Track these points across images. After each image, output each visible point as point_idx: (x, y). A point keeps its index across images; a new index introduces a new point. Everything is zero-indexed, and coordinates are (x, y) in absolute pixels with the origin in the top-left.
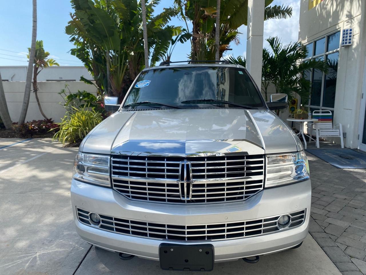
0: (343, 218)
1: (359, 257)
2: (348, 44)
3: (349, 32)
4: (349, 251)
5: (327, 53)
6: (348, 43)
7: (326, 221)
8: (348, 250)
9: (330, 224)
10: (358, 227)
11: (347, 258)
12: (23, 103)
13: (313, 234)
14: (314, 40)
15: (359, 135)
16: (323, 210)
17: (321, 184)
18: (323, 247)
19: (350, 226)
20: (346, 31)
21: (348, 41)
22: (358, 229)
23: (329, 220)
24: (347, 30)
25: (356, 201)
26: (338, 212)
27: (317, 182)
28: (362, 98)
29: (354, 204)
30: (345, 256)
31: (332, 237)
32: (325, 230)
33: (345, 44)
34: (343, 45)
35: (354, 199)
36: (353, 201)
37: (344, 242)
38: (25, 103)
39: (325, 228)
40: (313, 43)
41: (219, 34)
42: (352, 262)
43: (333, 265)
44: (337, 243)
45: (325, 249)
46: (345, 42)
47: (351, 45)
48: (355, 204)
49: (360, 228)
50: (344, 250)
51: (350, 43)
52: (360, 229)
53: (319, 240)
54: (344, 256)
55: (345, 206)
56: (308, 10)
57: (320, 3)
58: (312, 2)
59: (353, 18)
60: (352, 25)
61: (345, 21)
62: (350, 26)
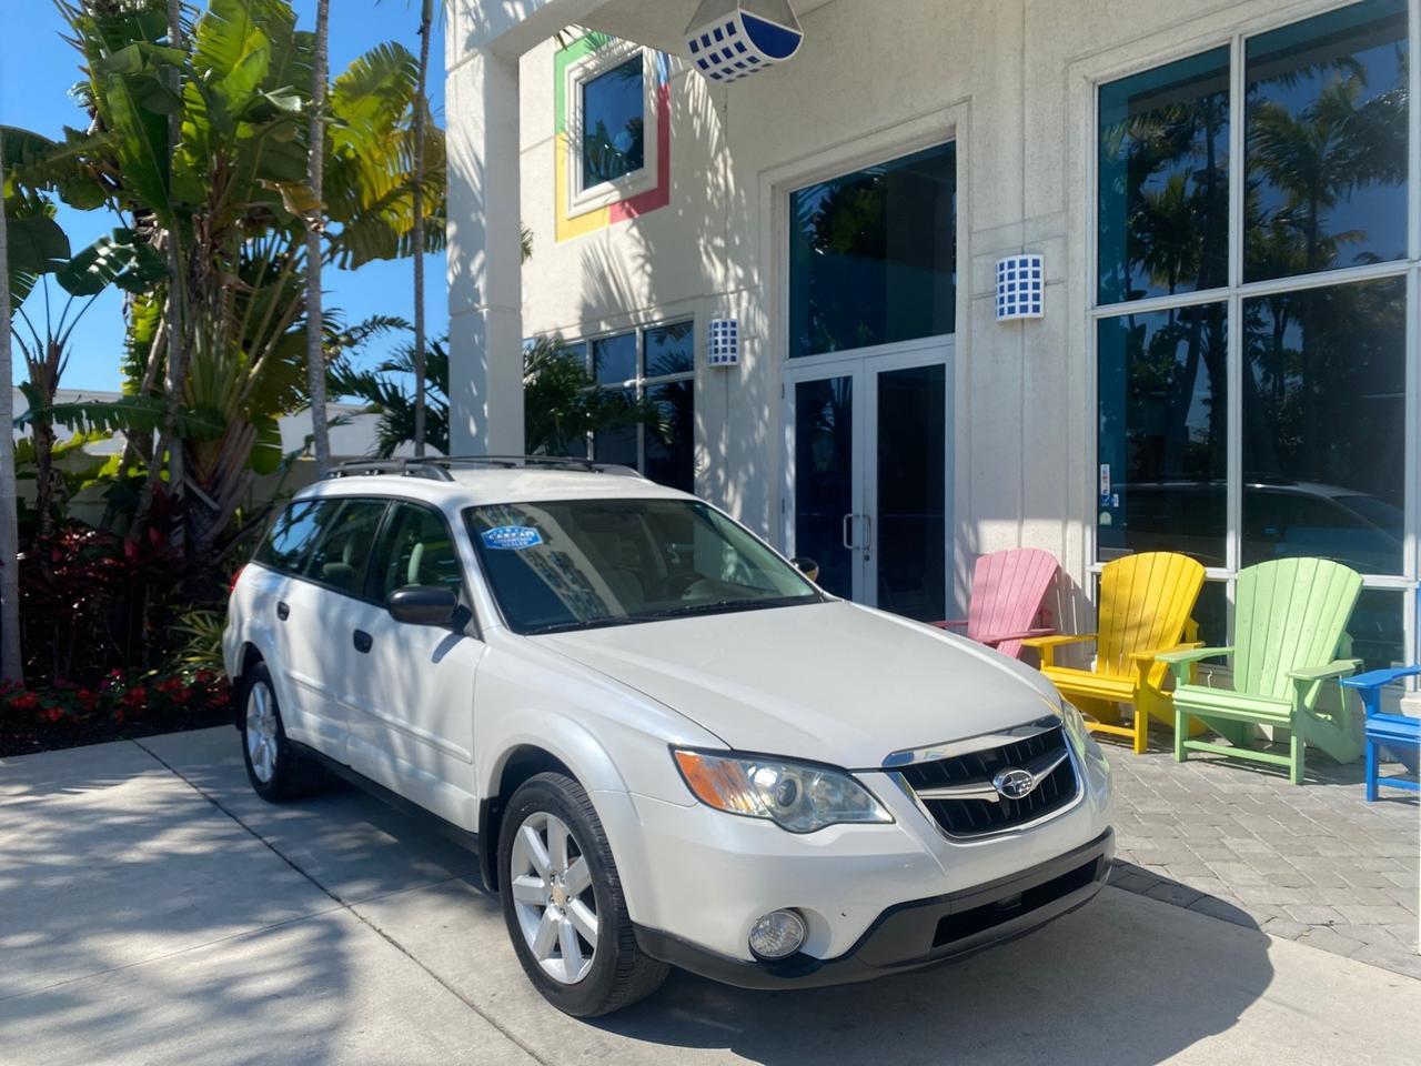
2: (729, 363)
3: (729, 329)
5: (647, 381)
14: (591, 337)
21: (729, 354)
24: (725, 324)
33: (723, 361)
34: (716, 364)
40: (587, 346)
46: (720, 355)
47: (735, 365)
51: (733, 359)
56: (556, 240)
57: (604, 228)
58: (570, 220)
59: (734, 293)
60: (730, 310)
61: (709, 298)
62: (727, 314)
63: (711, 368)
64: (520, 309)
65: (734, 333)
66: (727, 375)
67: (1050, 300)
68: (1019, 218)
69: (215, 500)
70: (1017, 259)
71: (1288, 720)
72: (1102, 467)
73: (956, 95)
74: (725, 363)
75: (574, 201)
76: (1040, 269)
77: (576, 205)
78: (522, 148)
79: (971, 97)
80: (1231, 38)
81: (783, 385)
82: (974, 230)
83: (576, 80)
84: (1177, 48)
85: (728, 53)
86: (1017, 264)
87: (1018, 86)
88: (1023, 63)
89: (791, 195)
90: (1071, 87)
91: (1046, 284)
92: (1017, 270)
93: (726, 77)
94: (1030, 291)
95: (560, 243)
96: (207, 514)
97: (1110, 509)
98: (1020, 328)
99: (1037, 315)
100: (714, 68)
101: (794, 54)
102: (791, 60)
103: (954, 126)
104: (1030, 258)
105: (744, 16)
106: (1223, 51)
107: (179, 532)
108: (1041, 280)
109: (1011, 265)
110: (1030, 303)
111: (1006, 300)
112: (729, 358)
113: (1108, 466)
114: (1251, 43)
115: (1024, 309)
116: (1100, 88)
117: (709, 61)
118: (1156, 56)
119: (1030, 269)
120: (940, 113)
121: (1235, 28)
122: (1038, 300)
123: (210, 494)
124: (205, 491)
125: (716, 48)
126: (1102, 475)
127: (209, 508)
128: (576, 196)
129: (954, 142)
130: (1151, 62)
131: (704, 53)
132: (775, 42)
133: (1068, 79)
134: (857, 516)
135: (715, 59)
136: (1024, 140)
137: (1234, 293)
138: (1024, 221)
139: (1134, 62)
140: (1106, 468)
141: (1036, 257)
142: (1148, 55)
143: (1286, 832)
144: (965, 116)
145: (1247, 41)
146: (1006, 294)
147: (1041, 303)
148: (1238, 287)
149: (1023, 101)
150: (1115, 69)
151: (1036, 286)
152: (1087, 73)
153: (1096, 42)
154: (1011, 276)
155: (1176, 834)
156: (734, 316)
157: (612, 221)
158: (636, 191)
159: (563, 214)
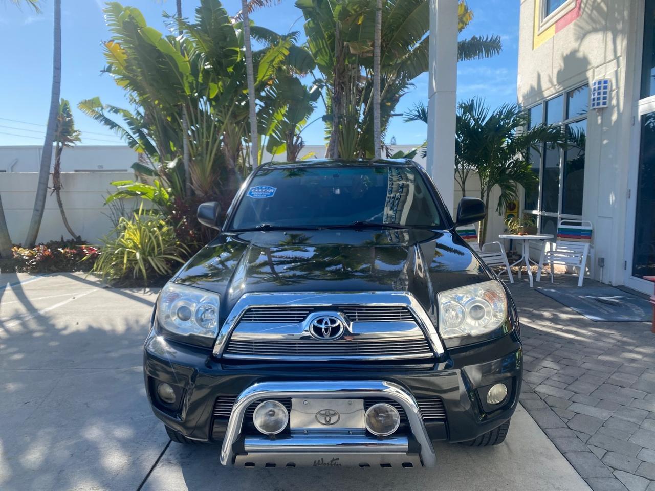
0: (600, 403)
1: (628, 469)
2: (601, 106)
3: (602, 85)
4: (610, 459)
5: (567, 121)
6: (601, 104)
7: (570, 408)
8: (608, 457)
9: (577, 413)
10: (626, 419)
11: (606, 472)
12: (32, 211)
13: (549, 431)
14: (545, 99)
15: (626, 262)
16: (565, 391)
17: (562, 347)
18: (565, 453)
19: (611, 417)
20: (597, 84)
21: (601, 101)
22: (626, 422)
23: (575, 408)
24: (600, 83)
25: (622, 374)
26: (591, 394)
27: (555, 342)
28: (629, 198)
29: (617, 379)
30: (604, 468)
31: (581, 435)
32: (568, 424)
33: (597, 105)
34: (594, 108)
35: (619, 372)
36: (617, 374)
37: (601, 443)
38: (37, 210)
39: (569, 420)
40: (542, 105)
41: (379, 89)
42: (616, 478)
43: (582, 483)
44: (589, 446)
45: (567, 455)
46: (596, 102)
47: (607, 108)
48: (620, 379)
49: (629, 419)
50: (602, 456)
51: (604, 103)
52: (629, 421)
53: (558, 441)
54: (602, 467)
55: (604, 383)
56: (533, 49)
57: (552, 36)
58: (539, 35)
59: (609, 62)
60: (608, 73)
61: (596, 68)
62: (604, 75)
63: (594, 109)
64: (455, 92)
65: (605, 88)
66: (603, 114)
74: (599, 106)
75: (541, 24)
77: (542, 26)
81: (634, 117)
128: (542, 21)
156: (607, 77)
157: (556, 31)
158: (567, 11)
159: (537, 33)
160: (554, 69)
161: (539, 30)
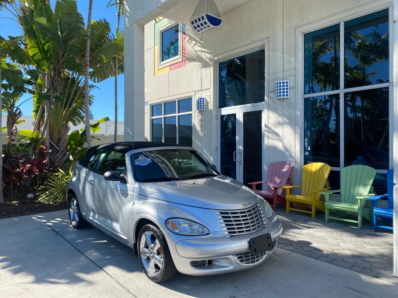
2: (202, 109)
24: (201, 99)
28: (217, 151)
40: (163, 104)
56: (154, 76)
57: (168, 72)
58: (158, 70)
59: (204, 90)
60: (203, 95)
61: (197, 92)
62: (201, 96)
63: (197, 111)
64: (144, 95)
65: (203, 101)
66: (201, 113)
67: (291, 93)
68: (282, 71)
69: (58, 147)
70: (282, 82)
71: (357, 210)
72: (305, 139)
73: (265, 36)
74: (201, 110)
75: (159, 64)
76: (288, 84)
77: (160, 66)
78: (145, 50)
79: (269, 37)
80: (340, 22)
81: (217, 116)
82: (270, 73)
83: (160, 31)
84: (325, 24)
85: (202, 25)
86: (282, 83)
87: (282, 34)
88: (283, 28)
89: (219, 63)
90: (296, 35)
91: (290, 88)
92: (282, 84)
93: (202, 31)
94: (285, 91)
95: (155, 76)
96: (56, 151)
97: (308, 151)
98: (282, 101)
99: (287, 97)
100: (198, 29)
101: (220, 25)
102: (219, 27)
103: (264, 45)
104: (285, 81)
105: (206, 15)
106: (338, 25)
107: (48, 156)
108: (288, 87)
109: (280, 83)
110: (285, 94)
111: (279, 93)
112: (202, 108)
113: (307, 139)
114: (346, 23)
115: (284, 95)
116: (304, 35)
117: (197, 27)
118: (319, 27)
119: (285, 84)
120: (261, 41)
121: (341, 19)
122: (288, 93)
123: (57, 145)
124: (55, 144)
125: (199, 23)
126: (305, 141)
127: (56, 149)
128: (160, 63)
129: (264, 49)
130: (318, 28)
131: (195, 25)
132: (215, 22)
133: (295, 32)
134: (238, 152)
135: (198, 26)
136: (284, 49)
137: (342, 91)
138: (284, 71)
139: (314, 28)
140: (306, 139)
141: (287, 81)
142: (317, 26)
143: (357, 241)
144: (267, 42)
145: (345, 22)
146: (279, 91)
147: (288, 94)
148: (343, 90)
149: (283, 38)
150: (309, 30)
151: (287, 89)
152: (301, 31)
153: (303, 22)
154: (280, 86)
155: (326, 242)
156: (203, 97)
157: (170, 70)
158: (177, 62)
159: (156, 68)
160: (170, 89)
161: (158, 67)
